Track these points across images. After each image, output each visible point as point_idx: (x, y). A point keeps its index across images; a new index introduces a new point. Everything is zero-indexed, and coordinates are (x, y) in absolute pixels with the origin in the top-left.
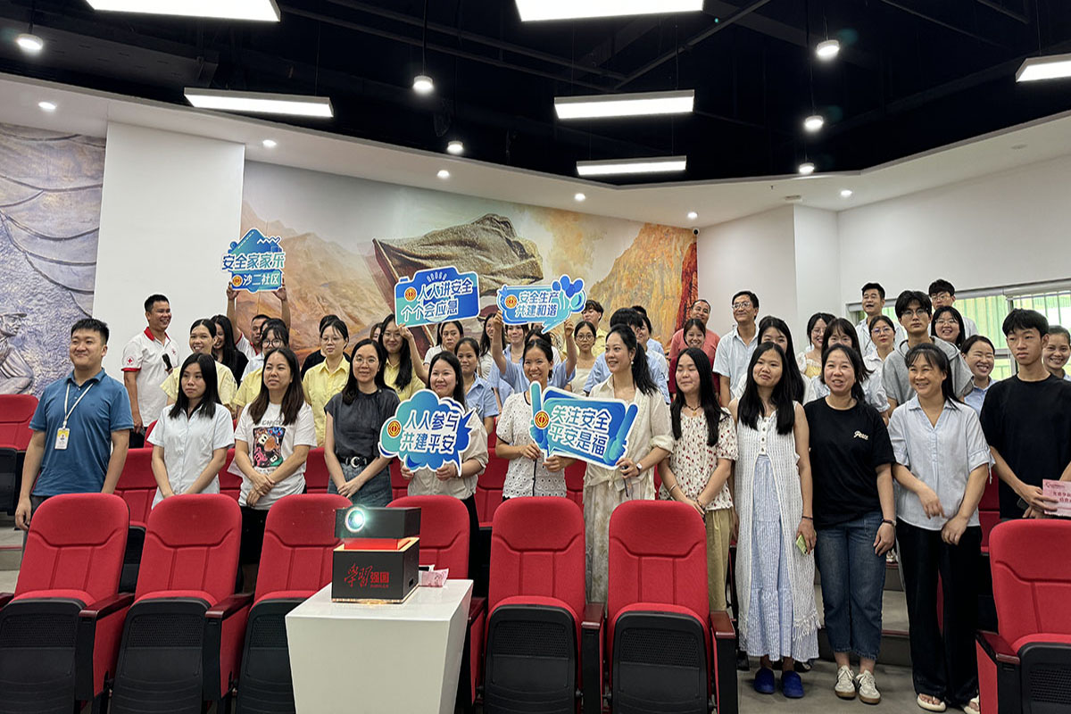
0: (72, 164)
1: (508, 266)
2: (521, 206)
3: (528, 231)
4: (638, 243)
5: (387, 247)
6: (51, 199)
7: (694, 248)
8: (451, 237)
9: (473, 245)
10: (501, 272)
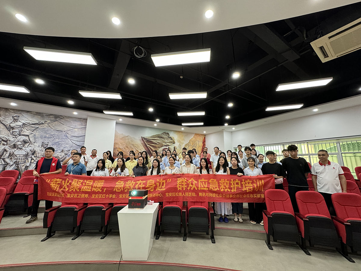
0: (81, 123)
1: (168, 141)
2: (171, 131)
3: (172, 135)
4: (194, 137)
5: (144, 138)
6: (76, 130)
7: (205, 138)
8: (157, 136)
9: (161, 137)
10: (167, 142)
